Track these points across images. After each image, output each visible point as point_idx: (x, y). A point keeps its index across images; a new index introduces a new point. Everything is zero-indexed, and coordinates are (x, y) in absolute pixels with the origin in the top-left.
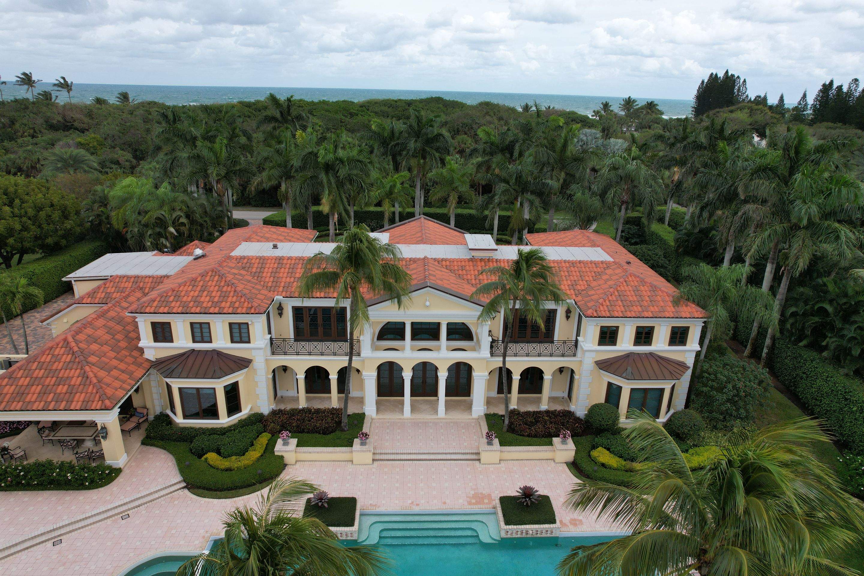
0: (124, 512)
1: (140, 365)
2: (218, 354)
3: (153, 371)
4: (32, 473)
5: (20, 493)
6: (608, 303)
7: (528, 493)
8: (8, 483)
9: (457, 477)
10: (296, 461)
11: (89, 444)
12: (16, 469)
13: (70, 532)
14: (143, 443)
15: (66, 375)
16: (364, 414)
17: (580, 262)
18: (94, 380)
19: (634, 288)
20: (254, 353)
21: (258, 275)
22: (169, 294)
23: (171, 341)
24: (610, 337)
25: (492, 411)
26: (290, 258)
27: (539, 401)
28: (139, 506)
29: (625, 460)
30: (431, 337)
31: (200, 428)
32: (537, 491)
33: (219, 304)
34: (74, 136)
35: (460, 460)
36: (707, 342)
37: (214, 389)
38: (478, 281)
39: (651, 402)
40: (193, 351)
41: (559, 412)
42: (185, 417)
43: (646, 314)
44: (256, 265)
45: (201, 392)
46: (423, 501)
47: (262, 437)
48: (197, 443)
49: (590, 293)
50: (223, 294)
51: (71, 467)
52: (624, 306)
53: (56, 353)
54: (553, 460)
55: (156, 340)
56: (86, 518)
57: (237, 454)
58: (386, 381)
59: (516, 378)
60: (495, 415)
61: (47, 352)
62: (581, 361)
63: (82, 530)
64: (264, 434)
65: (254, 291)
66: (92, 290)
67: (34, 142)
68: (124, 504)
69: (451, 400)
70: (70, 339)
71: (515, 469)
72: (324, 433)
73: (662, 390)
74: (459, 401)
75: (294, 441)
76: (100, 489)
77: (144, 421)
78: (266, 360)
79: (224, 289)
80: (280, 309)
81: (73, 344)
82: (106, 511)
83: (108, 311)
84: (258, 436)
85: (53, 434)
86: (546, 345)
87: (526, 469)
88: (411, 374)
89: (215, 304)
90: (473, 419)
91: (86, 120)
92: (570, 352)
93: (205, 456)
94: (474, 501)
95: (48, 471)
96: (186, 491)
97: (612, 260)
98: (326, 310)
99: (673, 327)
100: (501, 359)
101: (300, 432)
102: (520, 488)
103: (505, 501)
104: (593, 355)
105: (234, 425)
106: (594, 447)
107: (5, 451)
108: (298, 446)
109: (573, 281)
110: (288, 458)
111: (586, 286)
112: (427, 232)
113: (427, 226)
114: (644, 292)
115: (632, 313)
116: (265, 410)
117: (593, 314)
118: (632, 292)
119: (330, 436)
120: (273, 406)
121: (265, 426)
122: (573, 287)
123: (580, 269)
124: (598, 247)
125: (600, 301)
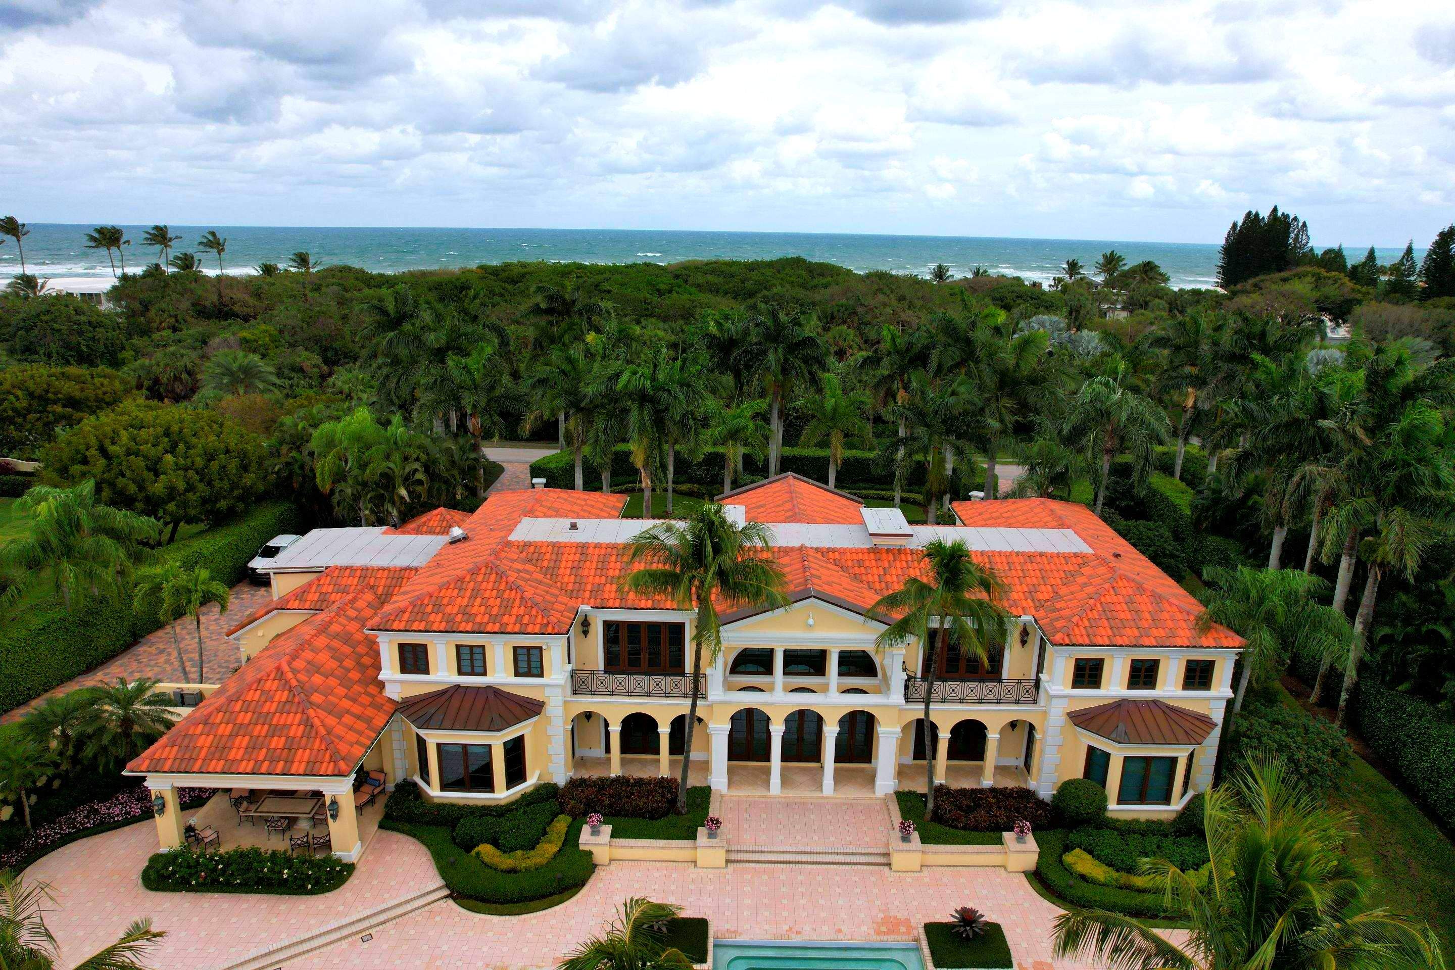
0: (364, 930)
1: (379, 707)
3: (398, 716)
4: (234, 867)
5: (216, 895)
6: (1086, 623)
7: (968, 917)
8: (201, 880)
9: (857, 891)
10: (611, 861)
11: (304, 825)
12: (211, 859)
13: (292, 957)
14: (381, 826)
15: (282, 722)
16: (708, 789)
17: (1041, 555)
18: (323, 731)
19: (1127, 598)
20: (547, 691)
21: (552, 572)
22: (425, 602)
23: (426, 671)
24: (1090, 676)
25: (908, 786)
26: (598, 546)
27: (979, 772)
28: (384, 922)
29: (1118, 871)
30: (812, 671)
31: (465, 807)
32: (982, 916)
33: (499, 618)
34: (234, 328)
35: (860, 864)
36: (1244, 683)
37: (490, 746)
38: (884, 585)
39: (1157, 779)
40: (458, 687)
41: (1012, 790)
42: (444, 787)
43: (1146, 641)
44: (548, 556)
45: (470, 750)
46: (806, 928)
47: (558, 822)
48: (464, 828)
49: (1057, 606)
50: (504, 603)
51: (288, 862)
52: (1111, 628)
53: (267, 688)
54: (1005, 867)
55: (404, 670)
56: (312, 938)
57: (523, 848)
58: (741, 736)
59: (944, 736)
60: (910, 793)
61: (254, 687)
62: (1045, 712)
63: (307, 955)
64: (561, 816)
65: (548, 597)
66: (300, 588)
67: (177, 337)
68: (364, 919)
69: (842, 769)
70: (286, 668)
71: (945, 880)
73: (1174, 760)
74: (853, 770)
75: (607, 829)
76: (327, 894)
77: (380, 792)
78: (565, 702)
79: (506, 595)
80: (586, 624)
81: (290, 675)
82: (339, 928)
83: (330, 623)
84: (552, 820)
85: (254, 807)
86: (990, 685)
87: (962, 880)
88: (783, 728)
89: (494, 618)
90: (876, 799)
91: (252, 301)
92: (1027, 697)
93: (476, 849)
94: (884, 929)
95: (255, 864)
96: (451, 902)
97: (1091, 551)
98: (654, 627)
99: (1189, 662)
100: (922, 706)
101: (613, 815)
102: (956, 911)
103: (931, 929)
104: (1064, 703)
105: (516, 802)
106: (1068, 848)
107: (189, 832)
108: (612, 836)
109: (1031, 586)
110: (598, 855)
111: (1052, 594)
112: (800, 501)
113: (798, 490)
114: (1142, 605)
115: (1125, 639)
116: (561, 780)
117: (1063, 639)
118: (1124, 605)
119: (660, 822)
120: (572, 773)
121: (561, 803)
122: (1031, 595)
123: (1040, 566)
124: (1068, 528)
125: (1074, 620)
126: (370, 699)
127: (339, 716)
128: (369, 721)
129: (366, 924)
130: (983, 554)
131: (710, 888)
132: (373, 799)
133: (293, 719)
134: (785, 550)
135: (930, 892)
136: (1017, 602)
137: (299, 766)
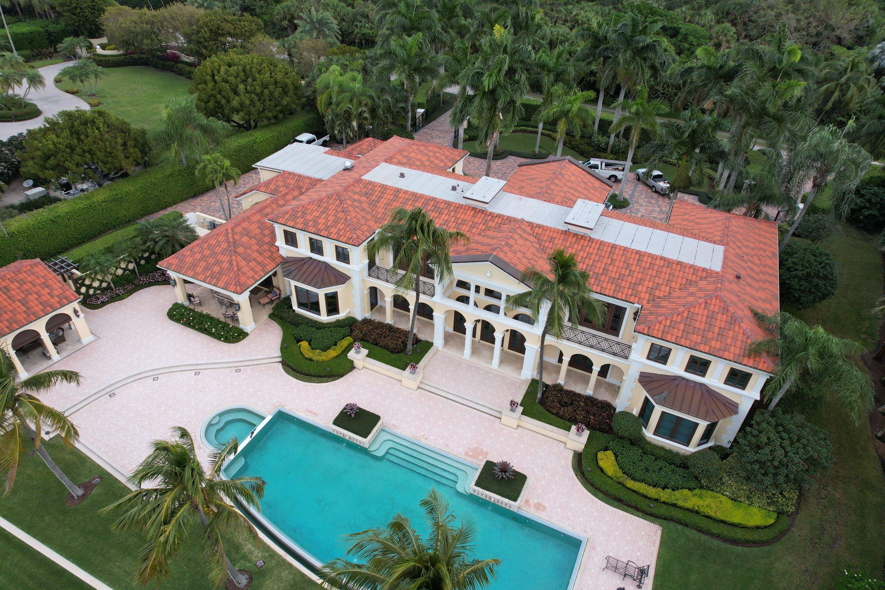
0: (238, 367)
2: (327, 266)
3: (281, 266)
5: (191, 330)
6: (668, 323)
7: (505, 468)
8: (184, 322)
9: (473, 427)
10: (364, 367)
12: (189, 314)
13: (206, 369)
14: (270, 316)
15: (221, 259)
16: (432, 344)
17: (679, 263)
19: (711, 314)
20: (352, 272)
21: (373, 204)
23: (297, 247)
24: (661, 357)
25: (542, 378)
26: (406, 192)
28: (249, 366)
29: (623, 473)
31: (307, 319)
33: (329, 228)
35: (486, 413)
37: (318, 294)
39: (684, 431)
40: (310, 258)
41: (602, 401)
42: (299, 306)
43: (702, 348)
44: (377, 193)
45: (310, 293)
46: (432, 437)
47: (346, 340)
48: (300, 330)
49: (662, 304)
50: (336, 220)
52: (684, 331)
53: (219, 239)
54: (565, 444)
55: (287, 243)
57: (320, 349)
59: (565, 359)
61: (215, 237)
62: (630, 366)
63: (212, 370)
64: (348, 338)
65: (362, 220)
66: (268, 180)
68: (240, 361)
69: (513, 355)
70: (230, 231)
71: (527, 439)
72: (392, 352)
73: (697, 425)
74: (519, 357)
75: (365, 352)
76: (232, 345)
77: (276, 299)
78: (364, 279)
79: (339, 215)
81: (231, 235)
84: (343, 339)
87: (535, 443)
88: (473, 324)
89: (327, 228)
90: (518, 379)
92: (622, 354)
93: (301, 343)
94: (471, 453)
96: (280, 365)
97: (719, 270)
99: (732, 369)
101: (373, 345)
103: (487, 465)
104: (639, 366)
105: (331, 323)
106: (606, 449)
107: (190, 297)
108: (367, 356)
109: (655, 284)
110: (357, 363)
111: (666, 294)
112: (556, 181)
113: (563, 172)
114: (718, 321)
115: (688, 341)
116: (359, 317)
117: (644, 330)
118: (705, 317)
119: (395, 356)
120: (368, 315)
121: (352, 331)
122: (651, 291)
123: (673, 271)
124: (723, 245)
125: (660, 319)
126: (270, 254)
127: (249, 262)
128: (264, 266)
129: (240, 364)
130: (638, 252)
131: (400, 399)
132: (271, 301)
133: (226, 258)
134: (510, 220)
135: (512, 442)
136: (639, 293)
137: (221, 284)
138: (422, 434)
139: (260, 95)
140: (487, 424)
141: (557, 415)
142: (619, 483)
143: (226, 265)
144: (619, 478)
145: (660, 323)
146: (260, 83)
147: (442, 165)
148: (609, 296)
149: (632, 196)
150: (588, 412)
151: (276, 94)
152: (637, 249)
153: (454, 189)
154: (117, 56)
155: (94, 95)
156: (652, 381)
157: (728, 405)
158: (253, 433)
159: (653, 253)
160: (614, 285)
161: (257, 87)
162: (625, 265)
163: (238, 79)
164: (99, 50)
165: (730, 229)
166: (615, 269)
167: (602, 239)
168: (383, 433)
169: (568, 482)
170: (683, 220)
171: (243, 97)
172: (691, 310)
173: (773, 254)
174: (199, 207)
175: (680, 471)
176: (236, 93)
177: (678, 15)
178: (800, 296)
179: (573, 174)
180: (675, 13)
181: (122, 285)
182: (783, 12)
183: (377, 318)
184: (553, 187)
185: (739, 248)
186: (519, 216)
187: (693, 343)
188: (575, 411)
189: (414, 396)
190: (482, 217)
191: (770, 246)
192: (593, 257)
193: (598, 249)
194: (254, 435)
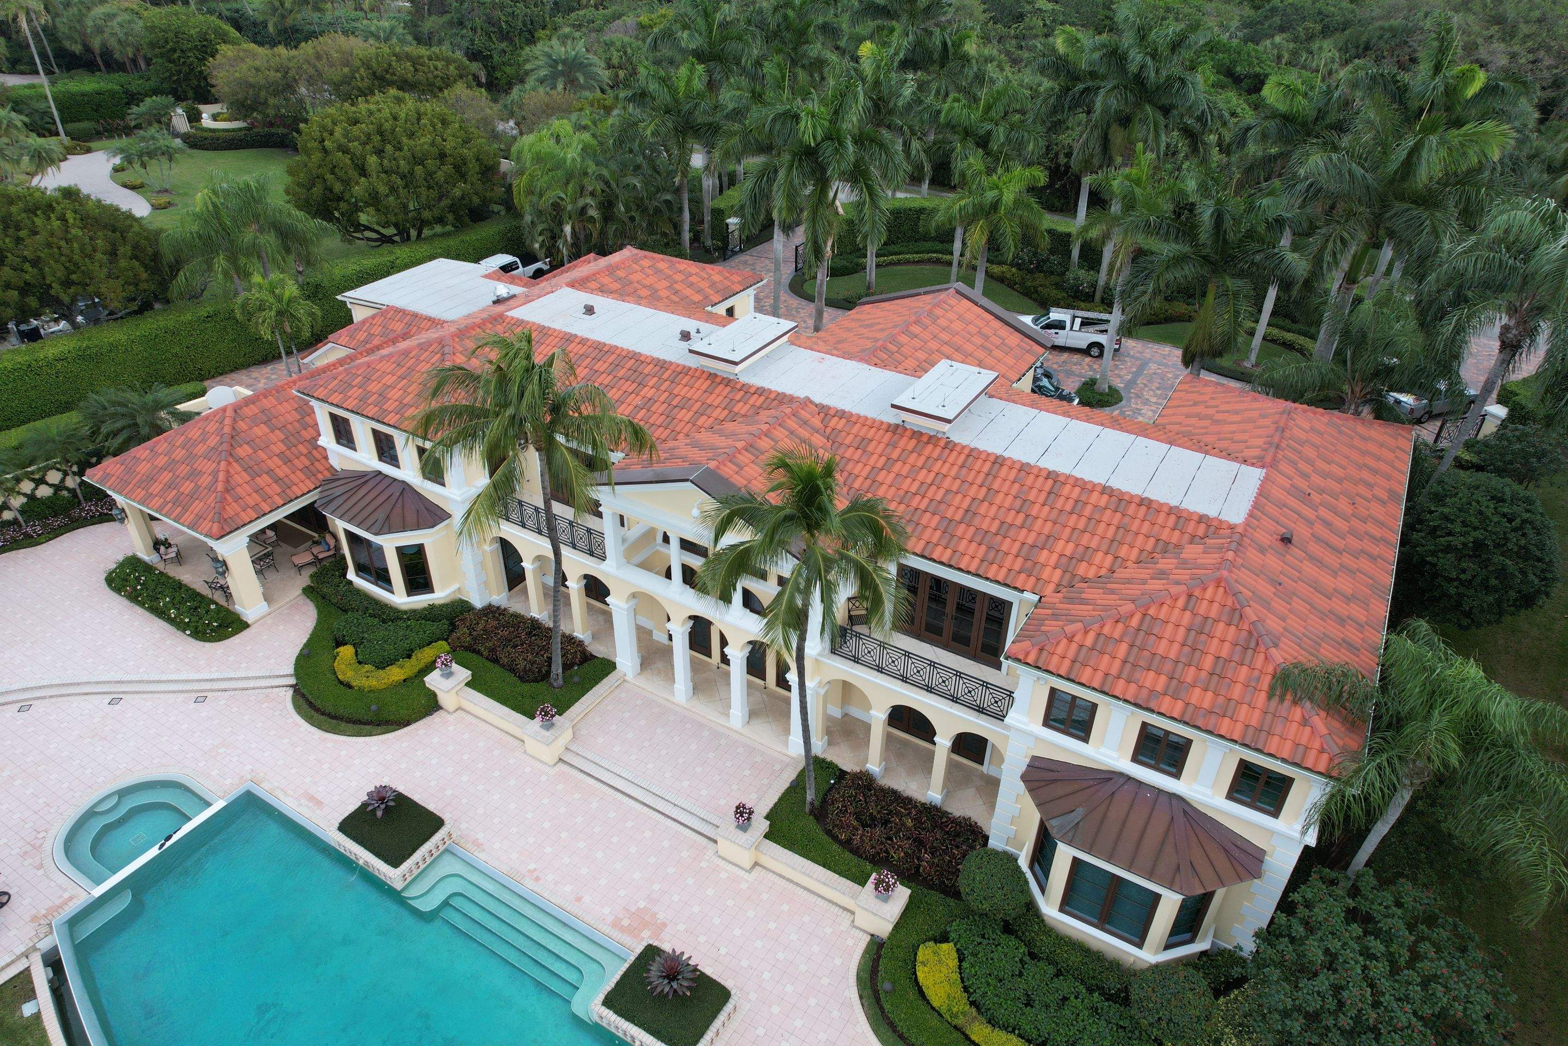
0: (202, 691)
1: (312, 474)
2: (406, 489)
5: (140, 610)
7: (674, 968)
8: (127, 593)
9: (652, 860)
10: (459, 708)
13: (136, 692)
14: (305, 590)
15: (201, 467)
16: (613, 665)
19: (1198, 622)
20: (449, 502)
23: (355, 449)
25: (835, 754)
28: (224, 690)
29: (969, 1004)
33: (405, 409)
35: (690, 829)
37: (382, 547)
39: (1129, 905)
40: (378, 473)
42: (358, 572)
45: (371, 544)
46: (551, 877)
47: (431, 648)
48: (342, 622)
54: (854, 917)
55: (337, 440)
56: (161, 682)
57: (374, 664)
59: (877, 714)
60: (829, 765)
62: (1007, 741)
63: (147, 695)
64: (442, 642)
68: (214, 680)
70: (228, 416)
72: (521, 679)
73: (1155, 895)
75: (464, 675)
76: (208, 645)
84: (430, 644)
90: (787, 755)
92: (994, 709)
93: (340, 649)
94: (626, 922)
96: (290, 692)
97: (1241, 522)
99: (1241, 764)
104: (1029, 741)
106: (943, 937)
107: (158, 544)
108: (468, 684)
109: (1081, 549)
110: (443, 699)
111: (1103, 572)
112: (916, 329)
113: (938, 312)
114: (1216, 641)
115: (1133, 687)
116: (478, 602)
117: (1027, 654)
118: (1182, 631)
119: (526, 687)
120: (499, 596)
121: (453, 627)
122: (1068, 564)
123: (1127, 519)
124: (1263, 467)
125: (1070, 629)
126: (307, 463)
127: (254, 475)
129: (208, 686)
130: (1051, 476)
131: (512, 782)
132: (317, 561)
133: (210, 467)
134: (782, 399)
135: (730, 903)
136: (1038, 566)
137: (189, 517)
138: (532, 866)
139: (408, 178)
140: (685, 854)
141: (846, 844)
142: (955, 1027)
143: (205, 480)
144: (956, 1016)
145: (1070, 640)
146: (409, 154)
147: (697, 297)
148: (968, 572)
149: (1131, 384)
150: (919, 843)
151: (440, 176)
152: (1051, 468)
153: (686, 336)
154: (234, 130)
155: (166, 191)
156: (1054, 781)
157: (1236, 853)
158: (168, 838)
159: (1087, 478)
160: (983, 548)
161: (402, 162)
162: (1018, 503)
163: (368, 147)
164: (207, 122)
165: (1287, 434)
166: (992, 513)
167: (973, 445)
168: (447, 857)
169: (836, 1014)
170: (1188, 416)
171: (374, 179)
172: (1151, 612)
173: (1393, 495)
174: (263, 381)
175: (1112, 1010)
176: (363, 172)
177: (1265, 51)
178: (1460, 595)
179: (960, 317)
180: (1260, 48)
181: (42, 517)
182: (1480, 41)
183: (515, 606)
184: (904, 339)
185: (1305, 476)
186: (800, 392)
187: (1144, 693)
188: (890, 839)
189: (544, 778)
190: (724, 393)
191: (1388, 478)
192: (947, 483)
193: (962, 467)
194: (168, 844)
